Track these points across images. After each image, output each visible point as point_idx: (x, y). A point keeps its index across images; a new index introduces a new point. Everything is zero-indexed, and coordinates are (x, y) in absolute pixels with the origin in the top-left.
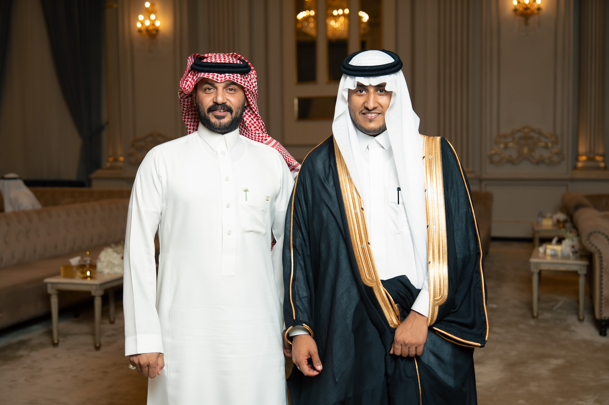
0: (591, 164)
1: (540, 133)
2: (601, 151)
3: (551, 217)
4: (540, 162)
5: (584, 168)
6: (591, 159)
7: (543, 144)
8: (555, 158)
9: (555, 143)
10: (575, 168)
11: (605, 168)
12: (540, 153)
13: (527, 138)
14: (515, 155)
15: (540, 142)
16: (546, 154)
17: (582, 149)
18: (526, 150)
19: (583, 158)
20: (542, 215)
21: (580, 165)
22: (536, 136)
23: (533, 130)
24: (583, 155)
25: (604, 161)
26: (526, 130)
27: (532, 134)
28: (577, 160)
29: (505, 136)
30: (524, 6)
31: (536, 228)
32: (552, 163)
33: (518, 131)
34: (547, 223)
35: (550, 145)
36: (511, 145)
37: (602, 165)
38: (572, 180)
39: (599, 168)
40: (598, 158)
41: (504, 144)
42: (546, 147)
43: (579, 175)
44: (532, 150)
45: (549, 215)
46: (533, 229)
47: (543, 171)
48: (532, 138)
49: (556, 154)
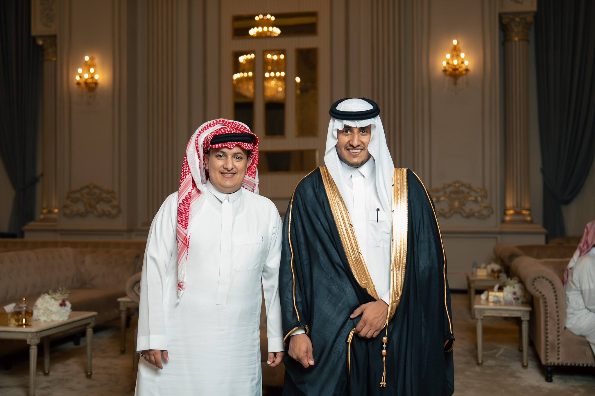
0: (518, 218)
1: (470, 188)
2: (527, 206)
3: (485, 268)
4: (471, 215)
5: (512, 222)
6: (518, 213)
7: (473, 198)
8: (485, 212)
9: (485, 197)
10: (503, 221)
11: (531, 222)
12: (470, 207)
13: (457, 192)
14: (446, 209)
15: (470, 196)
16: (476, 208)
17: (509, 203)
18: (456, 204)
19: (511, 212)
20: (476, 266)
21: (508, 218)
22: (466, 190)
23: (463, 185)
24: (510, 209)
25: (530, 215)
26: (457, 185)
27: (462, 188)
28: (505, 214)
29: (437, 191)
30: (453, 67)
31: (472, 278)
32: (482, 217)
33: (450, 185)
34: (482, 273)
35: (479, 199)
36: (442, 198)
37: (529, 218)
38: (501, 233)
39: (525, 222)
40: (525, 212)
41: (435, 198)
42: (476, 201)
43: (507, 228)
44: (462, 204)
45: (483, 265)
46: (468, 278)
47: (473, 225)
48: (463, 192)
49: (486, 207)
